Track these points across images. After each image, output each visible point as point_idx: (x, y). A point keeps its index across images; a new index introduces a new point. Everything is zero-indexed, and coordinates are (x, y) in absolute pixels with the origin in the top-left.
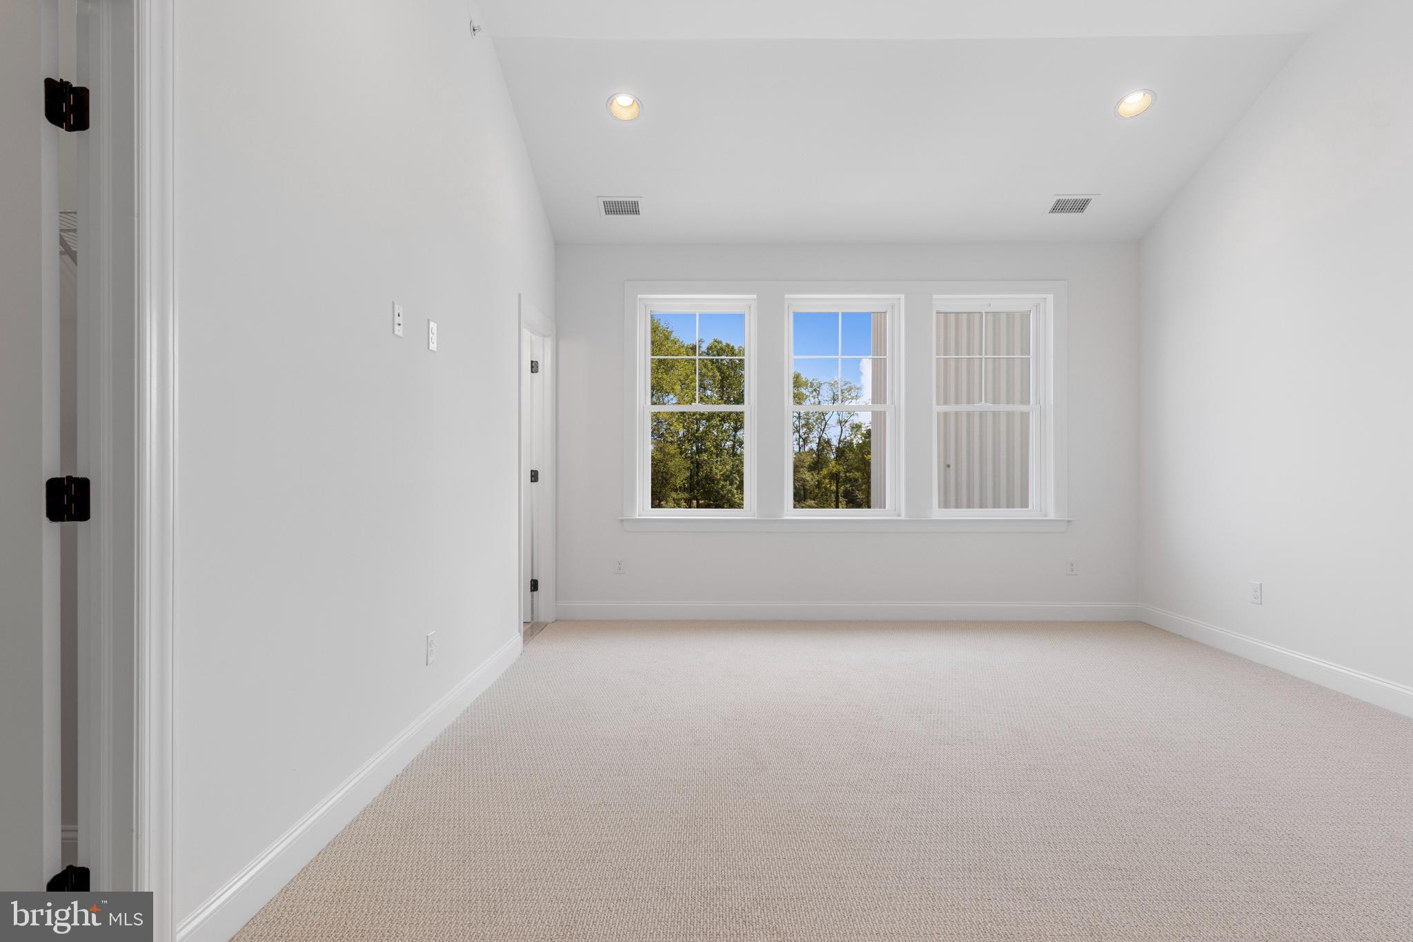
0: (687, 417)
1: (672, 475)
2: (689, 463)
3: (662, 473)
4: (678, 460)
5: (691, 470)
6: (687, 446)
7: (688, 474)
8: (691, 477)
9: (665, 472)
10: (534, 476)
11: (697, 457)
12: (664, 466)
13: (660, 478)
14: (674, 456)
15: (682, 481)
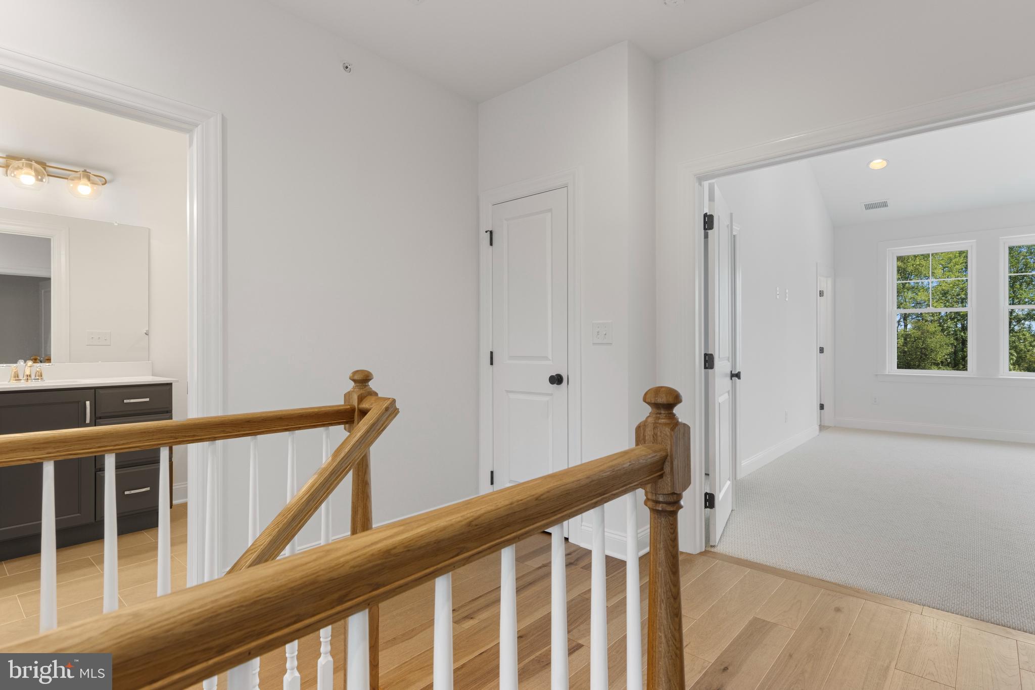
0: (949, 297)
1: (932, 351)
2: (952, 340)
3: (921, 348)
4: (940, 337)
5: (955, 347)
6: (949, 323)
7: (951, 349)
8: (955, 353)
9: (924, 348)
10: (822, 350)
11: (962, 334)
12: (923, 342)
13: (918, 353)
14: (934, 333)
15: (944, 356)
